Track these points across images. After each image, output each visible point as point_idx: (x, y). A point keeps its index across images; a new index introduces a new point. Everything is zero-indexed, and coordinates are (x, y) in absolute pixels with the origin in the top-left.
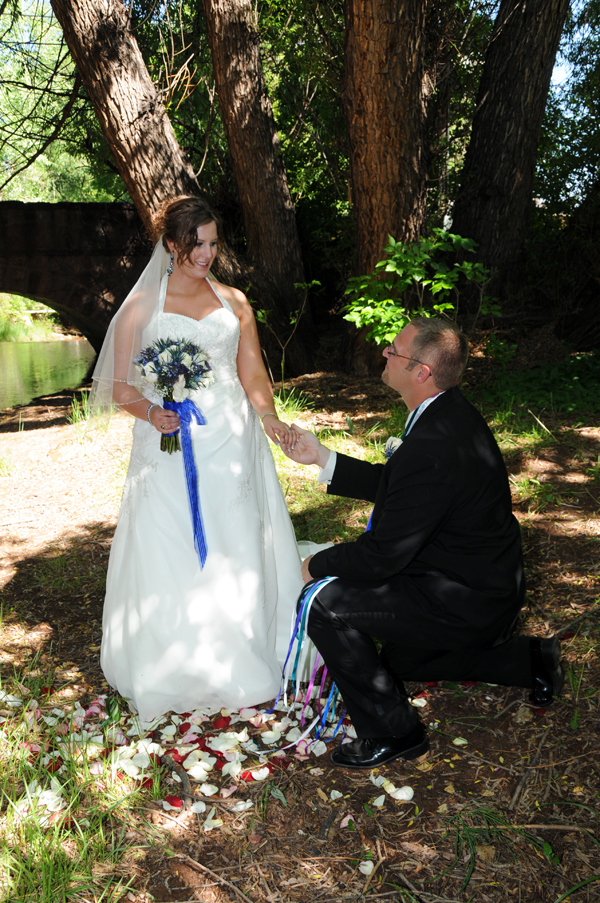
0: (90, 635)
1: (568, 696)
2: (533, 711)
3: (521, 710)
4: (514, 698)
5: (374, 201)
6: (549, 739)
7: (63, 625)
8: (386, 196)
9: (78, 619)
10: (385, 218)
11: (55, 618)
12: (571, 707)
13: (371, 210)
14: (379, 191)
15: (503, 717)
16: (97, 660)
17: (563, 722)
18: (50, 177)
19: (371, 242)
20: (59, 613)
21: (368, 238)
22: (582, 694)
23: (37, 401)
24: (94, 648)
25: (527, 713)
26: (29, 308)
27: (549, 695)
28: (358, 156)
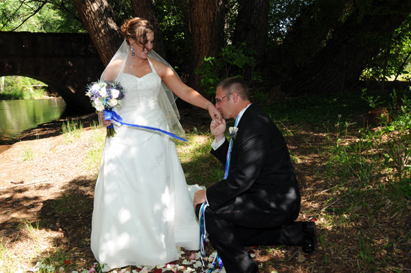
0: (84, 234)
1: (320, 248)
2: (305, 256)
3: (300, 256)
4: (295, 250)
5: (201, 29)
6: (315, 268)
7: (69, 230)
8: (206, 27)
9: (77, 227)
10: (206, 38)
11: (65, 226)
12: (322, 252)
13: (200, 34)
14: (204, 25)
15: (292, 260)
16: (89, 245)
17: (320, 260)
18: (41, 22)
19: (199, 49)
20: (67, 224)
21: (198, 47)
22: (327, 247)
23: (40, 126)
24: (87, 240)
25: (303, 257)
26: (32, 84)
27: (312, 248)
28: (194, 9)
